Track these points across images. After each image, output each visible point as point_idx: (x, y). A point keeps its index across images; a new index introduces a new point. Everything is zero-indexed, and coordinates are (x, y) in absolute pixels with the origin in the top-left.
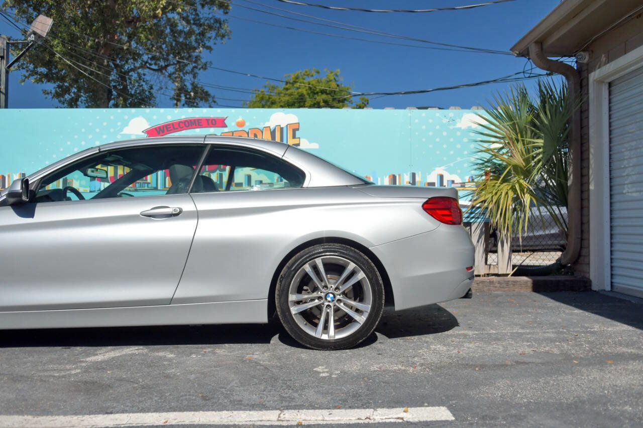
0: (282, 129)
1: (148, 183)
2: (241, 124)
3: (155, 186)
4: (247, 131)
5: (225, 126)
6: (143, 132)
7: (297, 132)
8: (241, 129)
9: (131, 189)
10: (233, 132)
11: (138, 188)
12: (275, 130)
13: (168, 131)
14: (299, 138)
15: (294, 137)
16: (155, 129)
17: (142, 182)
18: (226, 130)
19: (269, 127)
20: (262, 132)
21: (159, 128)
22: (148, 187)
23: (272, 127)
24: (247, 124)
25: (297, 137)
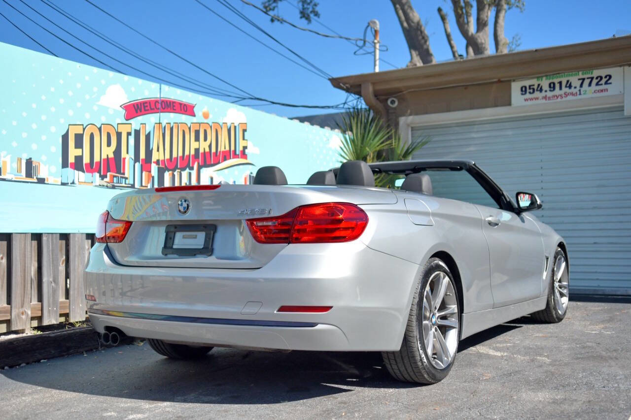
0: (235, 127)
1: (126, 178)
2: (206, 116)
3: (132, 183)
4: (211, 125)
5: (193, 115)
6: (121, 106)
7: (246, 133)
8: (205, 121)
9: (109, 185)
10: (200, 124)
11: (116, 185)
12: (230, 127)
13: (145, 110)
14: (247, 140)
15: (244, 139)
16: (133, 105)
17: (120, 175)
18: (194, 120)
19: (226, 123)
20: (222, 128)
21: (137, 104)
22: (125, 184)
23: (229, 125)
24: (211, 116)
25: (246, 138)
